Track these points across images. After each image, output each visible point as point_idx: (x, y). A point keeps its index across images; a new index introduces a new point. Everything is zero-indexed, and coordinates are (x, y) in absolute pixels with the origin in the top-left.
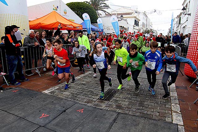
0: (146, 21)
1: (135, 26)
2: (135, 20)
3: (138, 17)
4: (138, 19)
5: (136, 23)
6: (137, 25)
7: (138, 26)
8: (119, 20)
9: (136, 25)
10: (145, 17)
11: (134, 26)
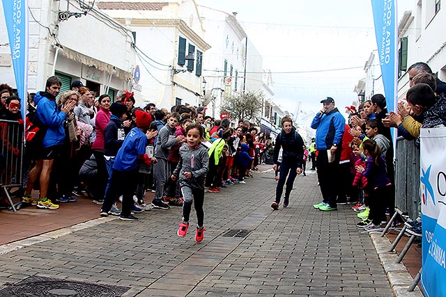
0: (240, 59)
1: (178, 67)
2: (182, 41)
3: (196, 28)
4: (195, 37)
5: (188, 57)
6: (190, 70)
7: (198, 75)
8: (72, 10)
9: (185, 68)
10: (233, 37)
11: (176, 72)
